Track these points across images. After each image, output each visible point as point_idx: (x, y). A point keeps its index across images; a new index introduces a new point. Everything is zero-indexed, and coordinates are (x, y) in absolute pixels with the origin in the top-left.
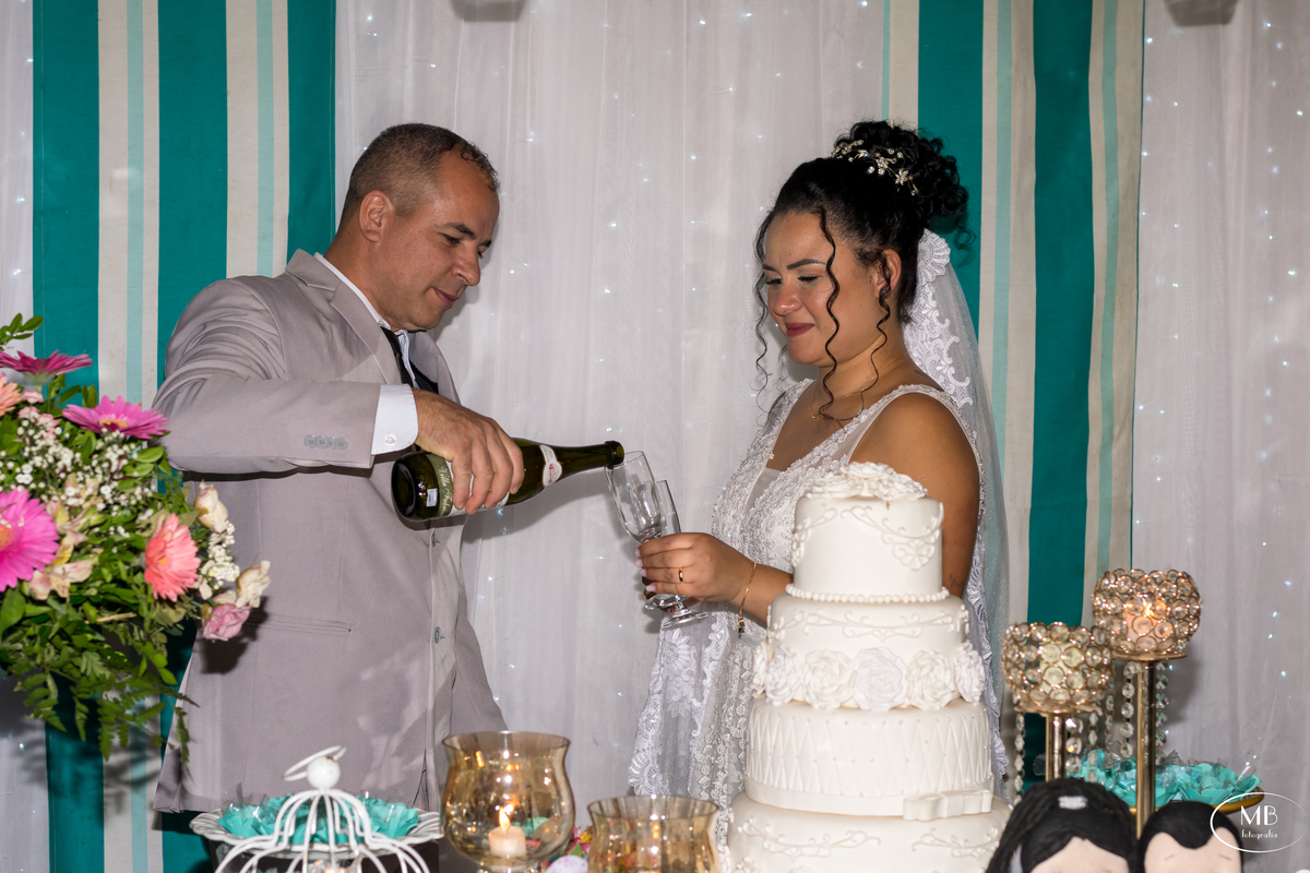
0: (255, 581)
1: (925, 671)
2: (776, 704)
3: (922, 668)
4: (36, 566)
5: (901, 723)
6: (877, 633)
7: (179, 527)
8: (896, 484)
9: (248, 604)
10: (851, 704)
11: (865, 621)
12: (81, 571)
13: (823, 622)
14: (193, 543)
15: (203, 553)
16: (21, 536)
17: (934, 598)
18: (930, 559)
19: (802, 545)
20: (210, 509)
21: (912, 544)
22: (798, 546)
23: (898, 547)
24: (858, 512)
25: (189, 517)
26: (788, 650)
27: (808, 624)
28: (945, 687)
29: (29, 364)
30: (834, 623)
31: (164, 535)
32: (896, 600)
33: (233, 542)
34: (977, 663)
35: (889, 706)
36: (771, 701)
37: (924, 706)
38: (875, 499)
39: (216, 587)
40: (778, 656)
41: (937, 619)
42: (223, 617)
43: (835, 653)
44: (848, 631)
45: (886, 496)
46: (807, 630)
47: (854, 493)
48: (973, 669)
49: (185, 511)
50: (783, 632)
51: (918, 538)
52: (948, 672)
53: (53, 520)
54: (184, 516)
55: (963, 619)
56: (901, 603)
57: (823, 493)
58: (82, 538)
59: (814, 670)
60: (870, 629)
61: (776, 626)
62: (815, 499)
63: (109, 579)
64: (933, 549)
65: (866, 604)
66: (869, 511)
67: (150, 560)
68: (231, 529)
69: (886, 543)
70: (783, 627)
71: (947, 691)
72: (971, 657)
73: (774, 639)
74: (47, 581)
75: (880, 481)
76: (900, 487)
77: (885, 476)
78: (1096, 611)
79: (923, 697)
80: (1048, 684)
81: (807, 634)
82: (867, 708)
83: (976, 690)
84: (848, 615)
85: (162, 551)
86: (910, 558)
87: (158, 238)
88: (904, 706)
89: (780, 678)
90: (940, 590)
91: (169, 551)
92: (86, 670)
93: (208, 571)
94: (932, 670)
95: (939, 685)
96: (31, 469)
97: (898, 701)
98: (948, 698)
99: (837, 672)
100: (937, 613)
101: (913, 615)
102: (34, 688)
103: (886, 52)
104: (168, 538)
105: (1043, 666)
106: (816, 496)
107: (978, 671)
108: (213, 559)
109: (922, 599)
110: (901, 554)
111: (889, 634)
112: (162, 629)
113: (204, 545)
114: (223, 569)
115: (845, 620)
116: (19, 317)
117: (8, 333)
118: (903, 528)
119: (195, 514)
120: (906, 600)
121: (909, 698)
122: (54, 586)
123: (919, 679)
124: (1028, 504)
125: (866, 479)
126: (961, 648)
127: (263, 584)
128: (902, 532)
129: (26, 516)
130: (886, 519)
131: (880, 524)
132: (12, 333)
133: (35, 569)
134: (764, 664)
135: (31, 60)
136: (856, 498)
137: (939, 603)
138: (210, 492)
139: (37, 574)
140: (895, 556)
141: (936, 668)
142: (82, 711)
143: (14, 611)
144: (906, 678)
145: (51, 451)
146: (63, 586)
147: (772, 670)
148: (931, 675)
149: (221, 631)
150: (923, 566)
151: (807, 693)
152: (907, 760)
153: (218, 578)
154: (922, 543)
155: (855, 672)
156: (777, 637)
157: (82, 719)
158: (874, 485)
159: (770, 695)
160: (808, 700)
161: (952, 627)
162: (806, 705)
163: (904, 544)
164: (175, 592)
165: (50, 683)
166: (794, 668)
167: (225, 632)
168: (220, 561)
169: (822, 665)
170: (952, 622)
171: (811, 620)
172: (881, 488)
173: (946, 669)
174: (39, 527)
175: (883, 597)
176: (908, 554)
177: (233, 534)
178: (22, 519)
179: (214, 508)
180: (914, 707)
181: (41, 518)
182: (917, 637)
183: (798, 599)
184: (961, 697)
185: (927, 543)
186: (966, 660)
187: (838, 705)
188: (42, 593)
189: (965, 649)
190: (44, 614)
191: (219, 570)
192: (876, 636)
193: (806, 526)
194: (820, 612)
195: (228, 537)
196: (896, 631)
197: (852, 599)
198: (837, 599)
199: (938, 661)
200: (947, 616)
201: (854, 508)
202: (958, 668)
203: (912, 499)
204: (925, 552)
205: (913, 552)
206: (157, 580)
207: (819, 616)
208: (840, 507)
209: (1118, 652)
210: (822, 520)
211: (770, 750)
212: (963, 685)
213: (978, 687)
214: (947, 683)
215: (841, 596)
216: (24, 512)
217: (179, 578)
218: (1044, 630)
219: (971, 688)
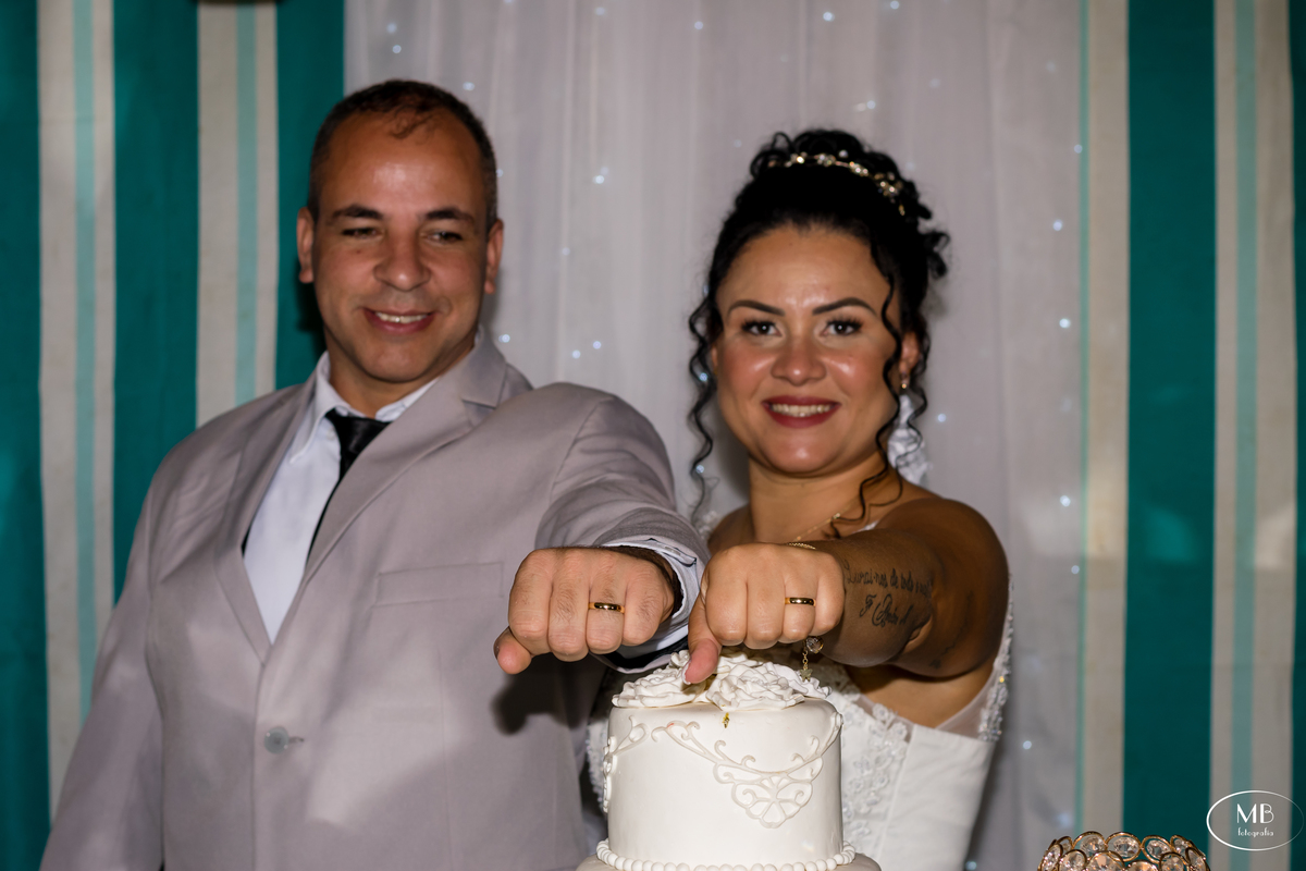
21: (765, 782)
23: (741, 787)
24: (677, 730)
66: (693, 729)
69: (722, 782)
86: (765, 805)
118: (753, 759)
128: (749, 763)
130: (723, 743)
131: (712, 750)
140: (737, 802)
163: (752, 783)
201: (671, 724)
203: (773, 709)
205: (770, 795)
210: (627, 743)
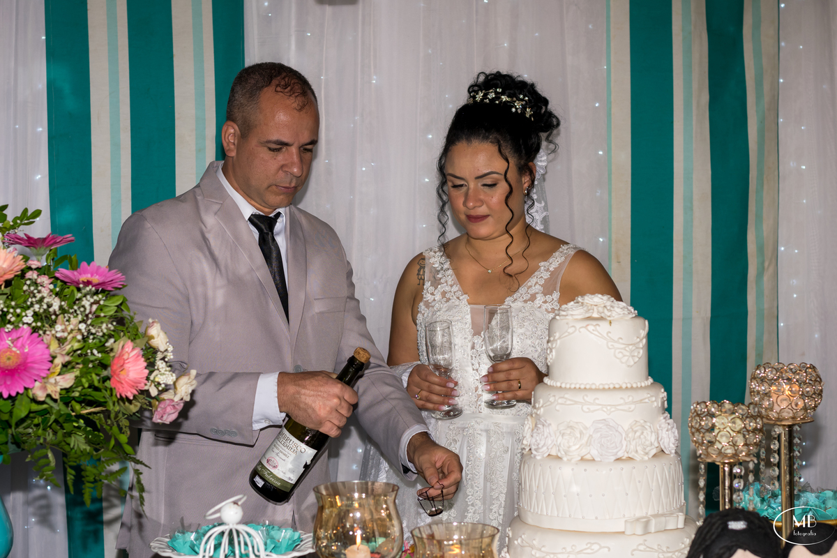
0: (186, 384)
1: (638, 434)
2: (538, 458)
3: (635, 432)
4: (36, 379)
5: (622, 469)
6: (605, 409)
7: (133, 349)
8: (616, 309)
9: (182, 399)
10: (588, 457)
11: (597, 401)
12: (67, 381)
13: (568, 402)
14: (143, 359)
15: (151, 366)
16: (27, 358)
17: (643, 385)
18: (639, 358)
19: (554, 350)
20: (155, 336)
21: (627, 349)
22: (551, 351)
23: (618, 351)
24: (591, 328)
25: (141, 342)
26: (545, 421)
27: (558, 404)
28: (652, 444)
29: (32, 242)
30: (576, 403)
31: (123, 355)
32: (617, 386)
33: (172, 357)
34: (673, 427)
35: (614, 458)
36: (535, 456)
37: (637, 457)
38: (602, 319)
39: (160, 388)
40: (539, 426)
41: (645, 399)
42: (165, 408)
43: (577, 423)
44: (585, 408)
45: (609, 316)
46: (558, 408)
47: (587, 315)
48: (670, 432)
49: (139, 338)
50: (542, 409)
51: (631, 345)
52: (653, 434)
53: (48, 347)
54: (138, 341)
55: (663, 398)
56: (620, 388)
57: (567, 315)
58: (67, 358)
59: (563, 435)
60: (600, 407)
61: (537, 406)
62: (561, 320)
63: (86, 385)
64: (641, 351)
65: (597, 390)
66: (597, 327)
67: (114, 372)
68: (171, 349)
69: (610, 349)
70: (542, 406)
71: (653, 447)
72: (669, 424)
73: (536, 414)
74: (44, 388)
75: (605, 307)
76: (619, 310)
77: (608, 303)
78: (752, 392)
79: (637, 452)
80: (720, 443)
81: (558, 411)
82: (599, 460)
83: (672, 445)
84: (585, 398)
85: (122, 366)
86: (626, 358)
87: (130, 152)
88: (624, 458)
89: (541, 440)
90: (647, 379)
91: (127, 366)
92: (74, 445)
93: (154, 378)
94: (642, 433)
95: (648, 443)
96: (32, 313)
97: (620, 454)
98: (654, 451)
99: (579, 436)
100: (645, 395)
101: (629, 396)
102: (40, 458)
103: (608, 17)
104: (125, 357)
105: (716, 431)
106: (561, 317)
107: (674, 433)
108: (158, 369)
109: (634, 386)
110: (620, 355)
111: (613, 409)
112: (126, 416)
113: (152, 360)
114: (164, 376)
115: (583, 401)
116: (26, 210)
117: (19, 221)
118: (621, 338)
119: (146, 339)
120: (624, 386)
121: (627, 453)
122: (49, 391)
123: (634, 439)
124: (709, 315)
125: (596, 305)
126: (662, 418)
127: (192, 385)
128: (620, 341)
129: (30, 345)
130: (610, 332)
131: (605, 335)
132: (21, 221)
133: (35, 381)
134: (530, 430)
135: (44, 38)
136: (590, 318)
137: (646, 388)
138: (155, 324)
139: (37, 384)
140: (616, 357)
141: (645, 432)
142: (71, 474)
143: (23, 408)
144: (625, 439)
145: (46, 300)
146: (55, 391)
147: (535, 435)
148: (642, 437)
149: (165, 418)
150: (635, 363)
151: (559, 450)
152: (627, 494)
153: (161, 382)
154: (634, 348)
155: (591, 436)
156: (538, 413)
157: (71, 479)
158: (601, 309)
159: (534, 452)
160: (559, 455)
161: (655, 404)
162: (558, 458)
163: (622, 349)
164: (132, 393)
165: (50, 455)
166: (550, 433)
167: (167, 418)
168: (163, 371)
169: (568, 431)
170: (655, 401)
171: (560, 401)
172: (606, 311)
173: (652, 432)
174: (38, 352)
175: (609, 385)
176: (624, 356)
177: (172, 352)
178: (27, 347)
179: (158, 335)
180: (630, 459)
181: (40, 346)
182: (632, 411)
183: (552, 387)
184: (663, 451)
185: (637, 348)
186: (665, 426)
187: (580, 458)
188: (41, 396)
189: (665, 418)
190: (45, 409)
191: (161, 377)
192: (604, 411)
193: (556, 338)
194: (566, 396)
195: (169, 354)
196: (618, 407)
197: (588, 387)
198: (578, 386)
199: (647, 427)
200: (652, 396)
201: (588, 325)
202: (660, 432)
203: (627, 318)
204: (636, 354)
205: (628, 354)
206: (119, 386)
207: (566, 398)
208: (578, 325)
209: (767, 419)
210: (567, 334)
211: (535, 489)
212: (664, 443)
213: (674, 444)
214: (653, 441)
215: (580, 385)
216: (28, 342)
217: (134, 384)
218: (716, 406)
219: (669, 444)
